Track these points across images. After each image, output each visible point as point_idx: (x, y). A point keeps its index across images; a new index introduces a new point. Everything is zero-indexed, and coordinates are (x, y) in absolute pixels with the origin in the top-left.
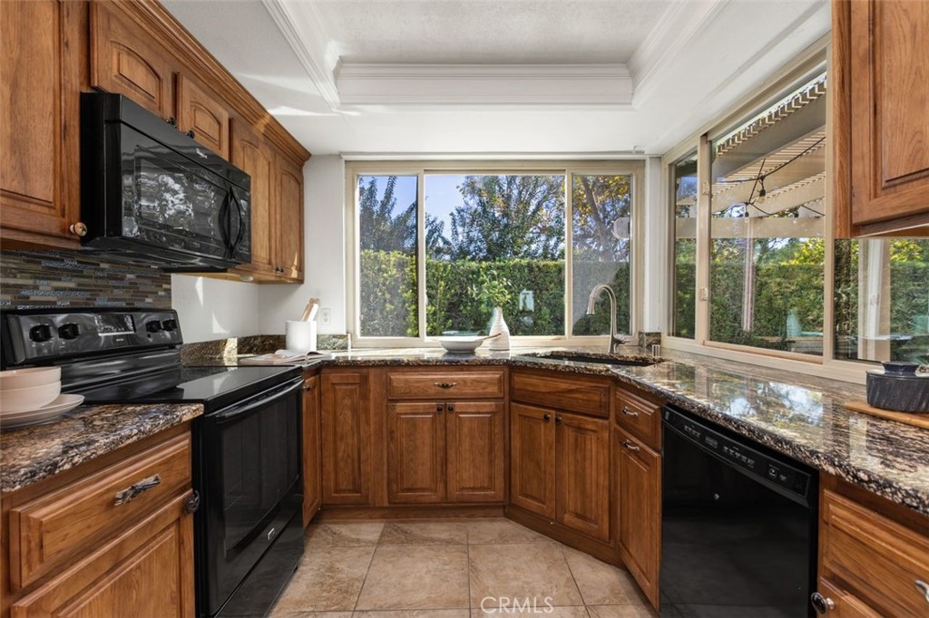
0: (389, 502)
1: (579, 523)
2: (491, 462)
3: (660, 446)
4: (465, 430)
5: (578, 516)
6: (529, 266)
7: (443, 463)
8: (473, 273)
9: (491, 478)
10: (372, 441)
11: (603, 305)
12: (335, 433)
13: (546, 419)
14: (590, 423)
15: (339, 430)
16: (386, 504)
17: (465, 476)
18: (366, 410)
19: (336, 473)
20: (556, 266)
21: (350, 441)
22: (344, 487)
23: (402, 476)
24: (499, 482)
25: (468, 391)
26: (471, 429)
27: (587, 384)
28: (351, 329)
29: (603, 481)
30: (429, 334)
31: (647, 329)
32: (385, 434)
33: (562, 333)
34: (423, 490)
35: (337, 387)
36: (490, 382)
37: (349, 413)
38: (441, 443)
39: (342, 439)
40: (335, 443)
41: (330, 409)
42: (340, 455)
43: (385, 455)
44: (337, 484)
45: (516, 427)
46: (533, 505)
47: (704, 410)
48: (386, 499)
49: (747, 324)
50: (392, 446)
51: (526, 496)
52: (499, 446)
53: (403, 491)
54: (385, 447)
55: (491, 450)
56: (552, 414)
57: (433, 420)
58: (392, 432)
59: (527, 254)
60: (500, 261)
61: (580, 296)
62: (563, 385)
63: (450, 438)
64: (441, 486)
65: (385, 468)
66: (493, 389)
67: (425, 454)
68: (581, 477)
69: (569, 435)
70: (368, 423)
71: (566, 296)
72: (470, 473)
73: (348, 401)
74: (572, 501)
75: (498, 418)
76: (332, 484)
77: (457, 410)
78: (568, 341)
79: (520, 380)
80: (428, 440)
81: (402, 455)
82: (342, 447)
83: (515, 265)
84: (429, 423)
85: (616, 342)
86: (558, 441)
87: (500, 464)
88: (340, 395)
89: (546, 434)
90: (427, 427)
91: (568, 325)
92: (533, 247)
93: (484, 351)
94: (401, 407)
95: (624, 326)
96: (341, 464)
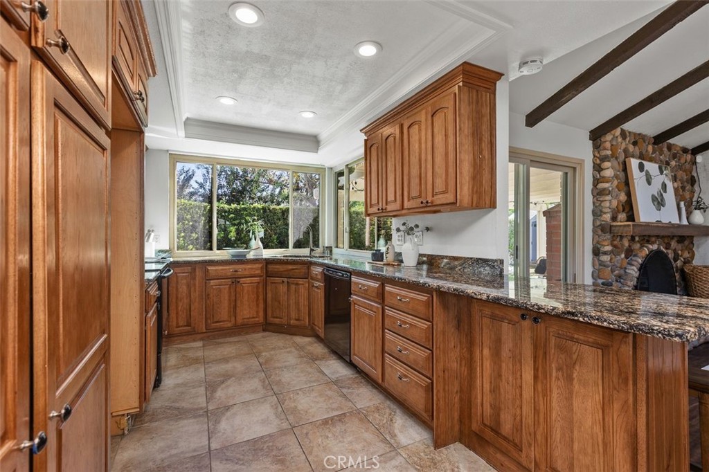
0: (206, 329)
1: (297, 323)
2: (257, 305)
3: (323, 281)
4: (245, 291)
5: (297, 320)
6: (264, 209)
7: (234, 308)
8: (225, 212)
9: (257, 312)
10: (197, 300)
11: (307, 233)
12: (177, 298)
13: (283, 282)
14: (301, 281)
15: (179, 296)
16: (205, 331)
17: (245, 312)
18: (195, 285)
19: (177, 318)
20: (280, 209)
21: (185, 301)
22: (181, 325)
23: (213, 316)
24: (261, 314)
25: (247, 273)
26: (248, 291)
27: (299, 266)
28: (172, 247)
29: (306, 303)
30: (218, 249)
31: (326, 245)
32: (204, 296)
33: (288, 248)
34: (224, 321)
35: (178, 275)
36: (257, 269)
37: (185, 287)
38: (233, 298)
39: (181, 301)
40: (177, 303)
41: (174, 285)
42: (179, 308)
43: (204, 306)
44: (177, 323)
45: (269, 288)
46: (277, 321)
47: (333, 265)
48: (204, 328)
49: (367, 243)
50: (208, 302)
51: (274, 317)
52: (261, 297)
53: (213, 323)
54: (204, 302)
55: (257, 300)
56: (285, 280)
57: (230, 288)
58: (208, 295)
59: (260, 198)
60: (243, 204)
61: (296, 228)
62: (290, 267)
63: (237, 295)
64: (233, 319)
65: (204, 313)
66: (258, 272)
67: (226, 304)
68: (297, 304)
69: (293, 287)
70: (195, 291)
71: (290, 229)
72: (247, 311)
73: (185, 281)
74: (293, 315)
75: (261, 285)
76: (175, 323)
77: (241, 282)
78: (291, 251)
79: (271, 267)
80: (227, 297)
81: (213, 305)
82: (180, 304)
83: (254, 208)
84: (227, 289)
85: (312, 250)
86: (288, 291)
87: (262, 305)
88: (179, 279)
89: (283, 289)
90: (226, 291)
91: (291, 244)
92: (264, 193)
93: (251, 255)
94: (212, 282)
95: (316, 244)
96: (180, 313)
